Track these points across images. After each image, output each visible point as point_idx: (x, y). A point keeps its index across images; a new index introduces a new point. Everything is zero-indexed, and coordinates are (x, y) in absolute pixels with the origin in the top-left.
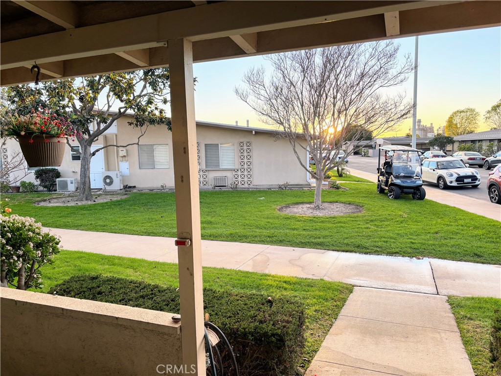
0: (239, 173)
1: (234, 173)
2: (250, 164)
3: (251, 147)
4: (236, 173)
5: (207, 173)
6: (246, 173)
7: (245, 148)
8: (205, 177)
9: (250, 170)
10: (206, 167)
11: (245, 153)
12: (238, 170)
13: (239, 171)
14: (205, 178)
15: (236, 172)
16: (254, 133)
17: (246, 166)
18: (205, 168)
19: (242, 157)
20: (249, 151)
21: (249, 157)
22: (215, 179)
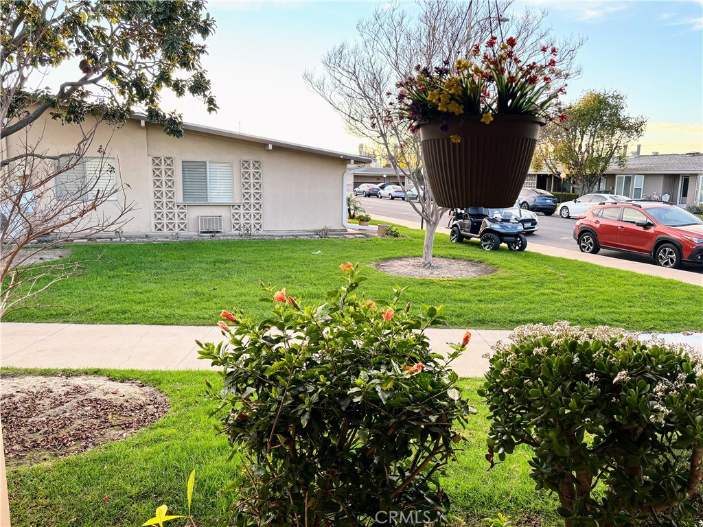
0: (242, 211)
1: (233, 211)
2: (258, 196)
3: (261, 171)
4: (236, 211)
5: (185, 210)
6: (252, 211)
7: (252, 170)
8: (182, 216)
9: (258, 206)
10: (184, 200)
11: (250, 180)
12: (239, 206)
13: (242, 207)
14: (182, 219)
15: (236, 209)
16: (270, 147)
17: (252, 201)
18: (181, 201)
19: (247, 186)
20: (258, 175)
21: (258, 186)
22: (204, 220)
